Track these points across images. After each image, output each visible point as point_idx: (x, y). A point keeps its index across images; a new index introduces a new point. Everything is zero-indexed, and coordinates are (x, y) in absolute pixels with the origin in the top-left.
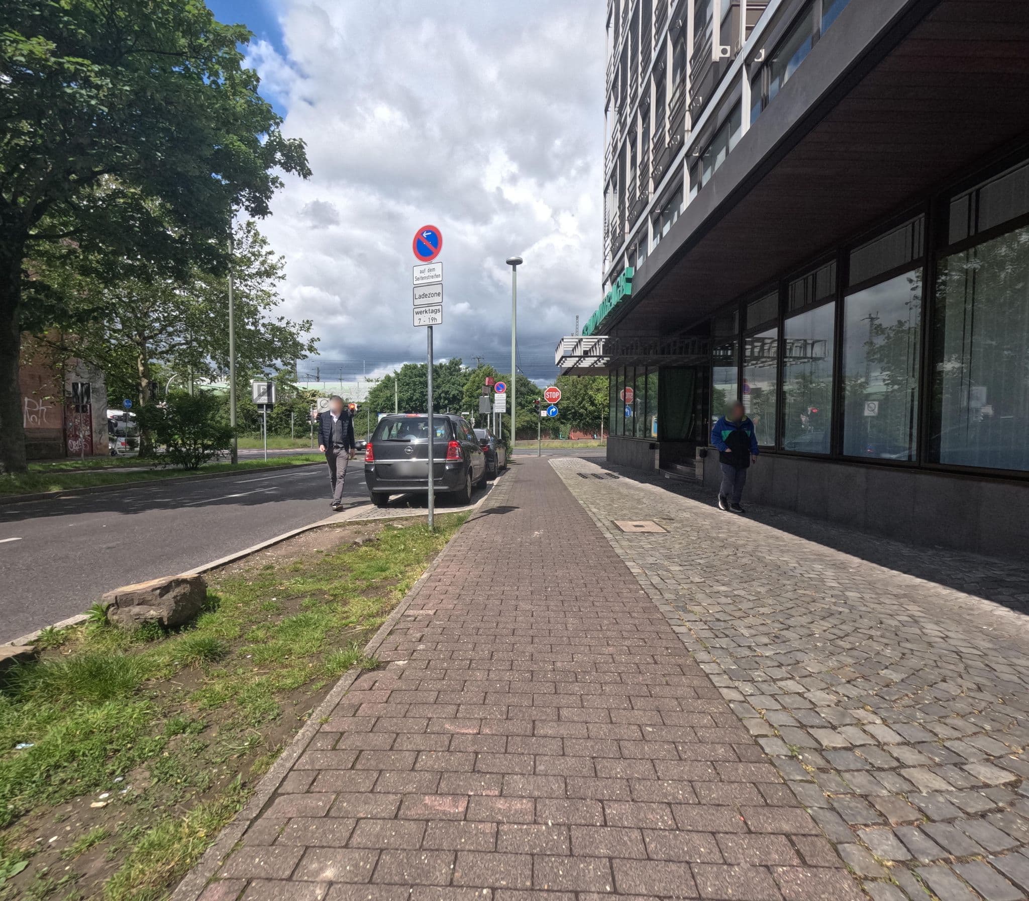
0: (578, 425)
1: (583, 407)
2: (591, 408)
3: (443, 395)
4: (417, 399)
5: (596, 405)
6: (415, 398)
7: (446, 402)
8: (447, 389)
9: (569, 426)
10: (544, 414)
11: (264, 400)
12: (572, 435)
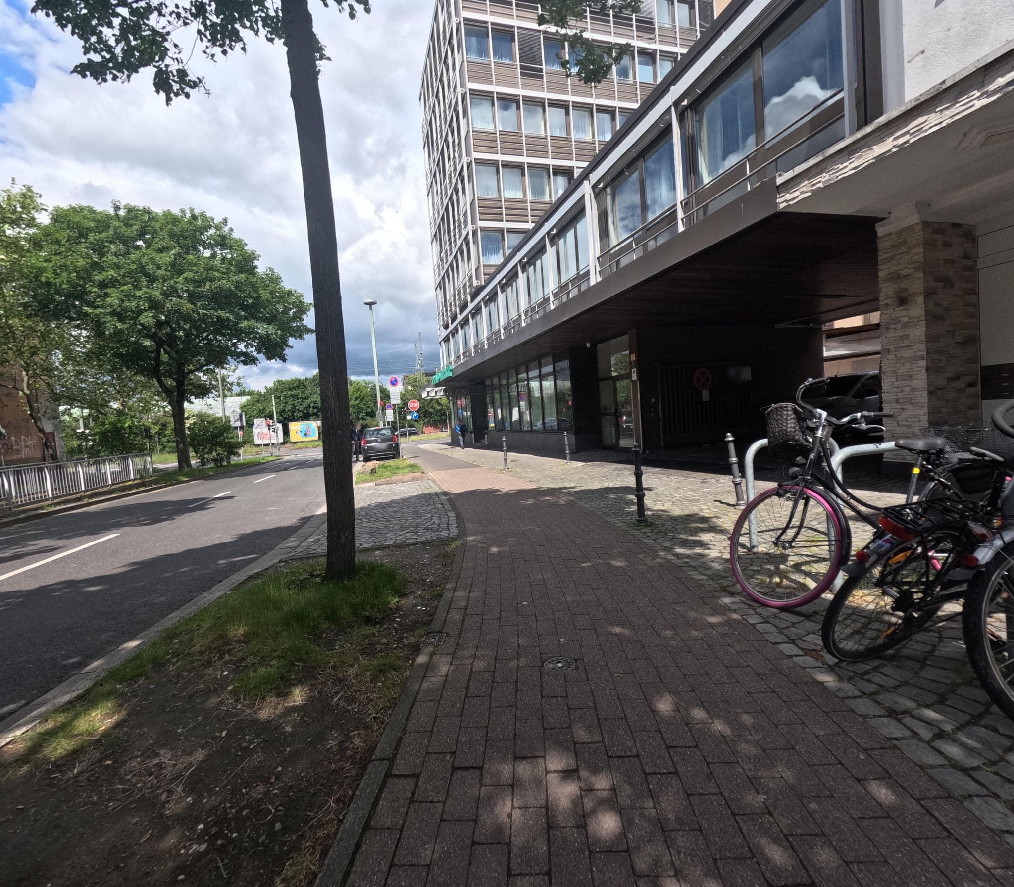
0: (429, 421)
1: (432, 407)
2: (439, 408)
3: (312, 405)
4: (289, 411)
5: (442, 406)
6: (287, 410)
7: (316, 410)
8: (315, 400)
9: (421, 423)
10: (409, 417)
11: (238, 424)
12: (425, 429)
